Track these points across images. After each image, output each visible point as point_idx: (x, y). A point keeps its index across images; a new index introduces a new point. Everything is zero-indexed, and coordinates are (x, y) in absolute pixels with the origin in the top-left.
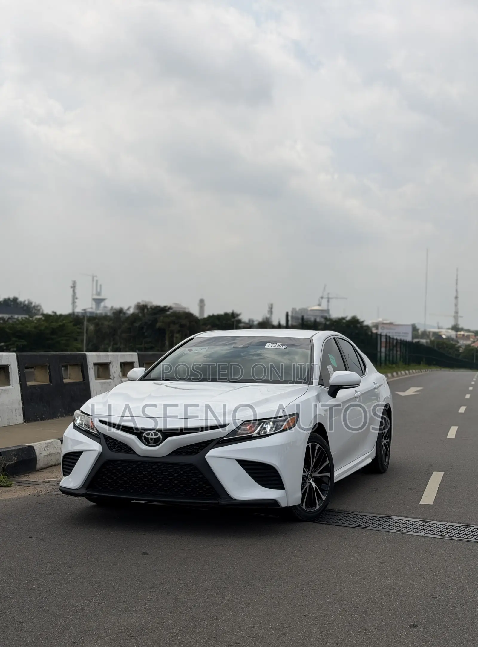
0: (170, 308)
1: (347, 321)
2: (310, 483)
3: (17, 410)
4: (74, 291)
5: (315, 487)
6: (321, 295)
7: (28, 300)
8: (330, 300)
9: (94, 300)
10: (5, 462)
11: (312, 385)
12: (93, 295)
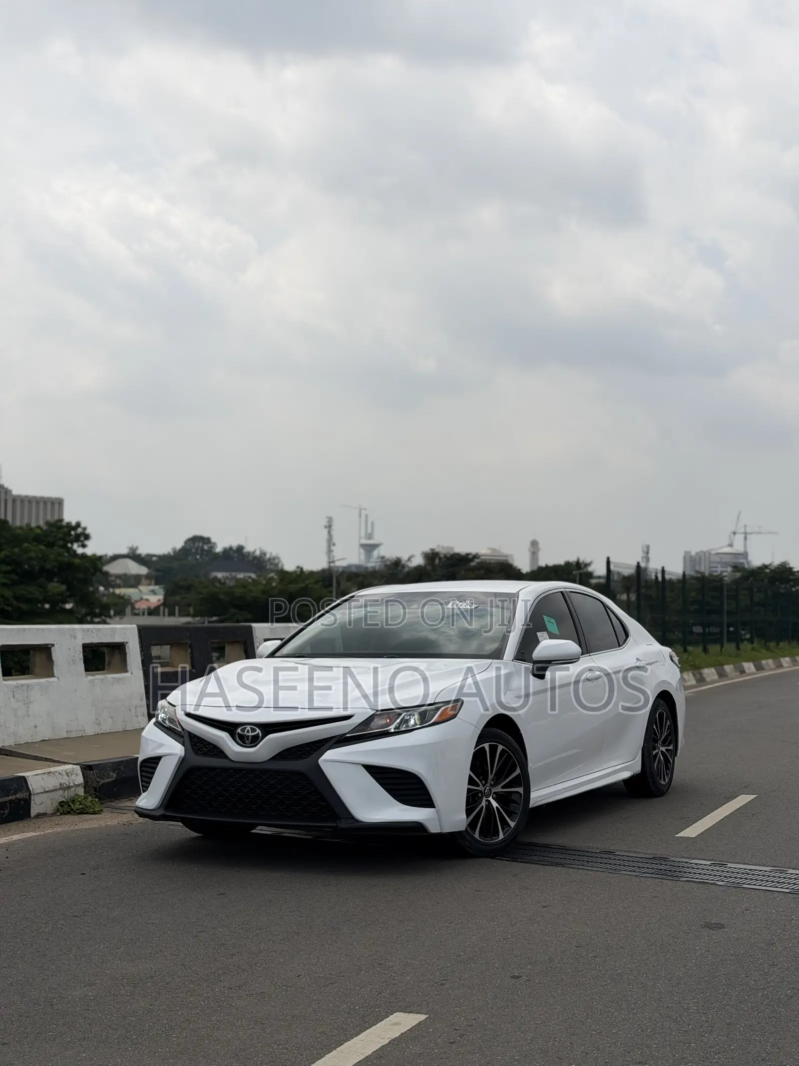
0: (476, 556)
1: (772, 571)
2: (489, 801)
3: (138, 709)
4: (329, 532)
5: (497, 807)
6: (733, 530)
7: (260, 549)
8: (748, 536)
9: (363, 546)
10: (97, 779)
11: (502, 659)
12: (360, 538)
